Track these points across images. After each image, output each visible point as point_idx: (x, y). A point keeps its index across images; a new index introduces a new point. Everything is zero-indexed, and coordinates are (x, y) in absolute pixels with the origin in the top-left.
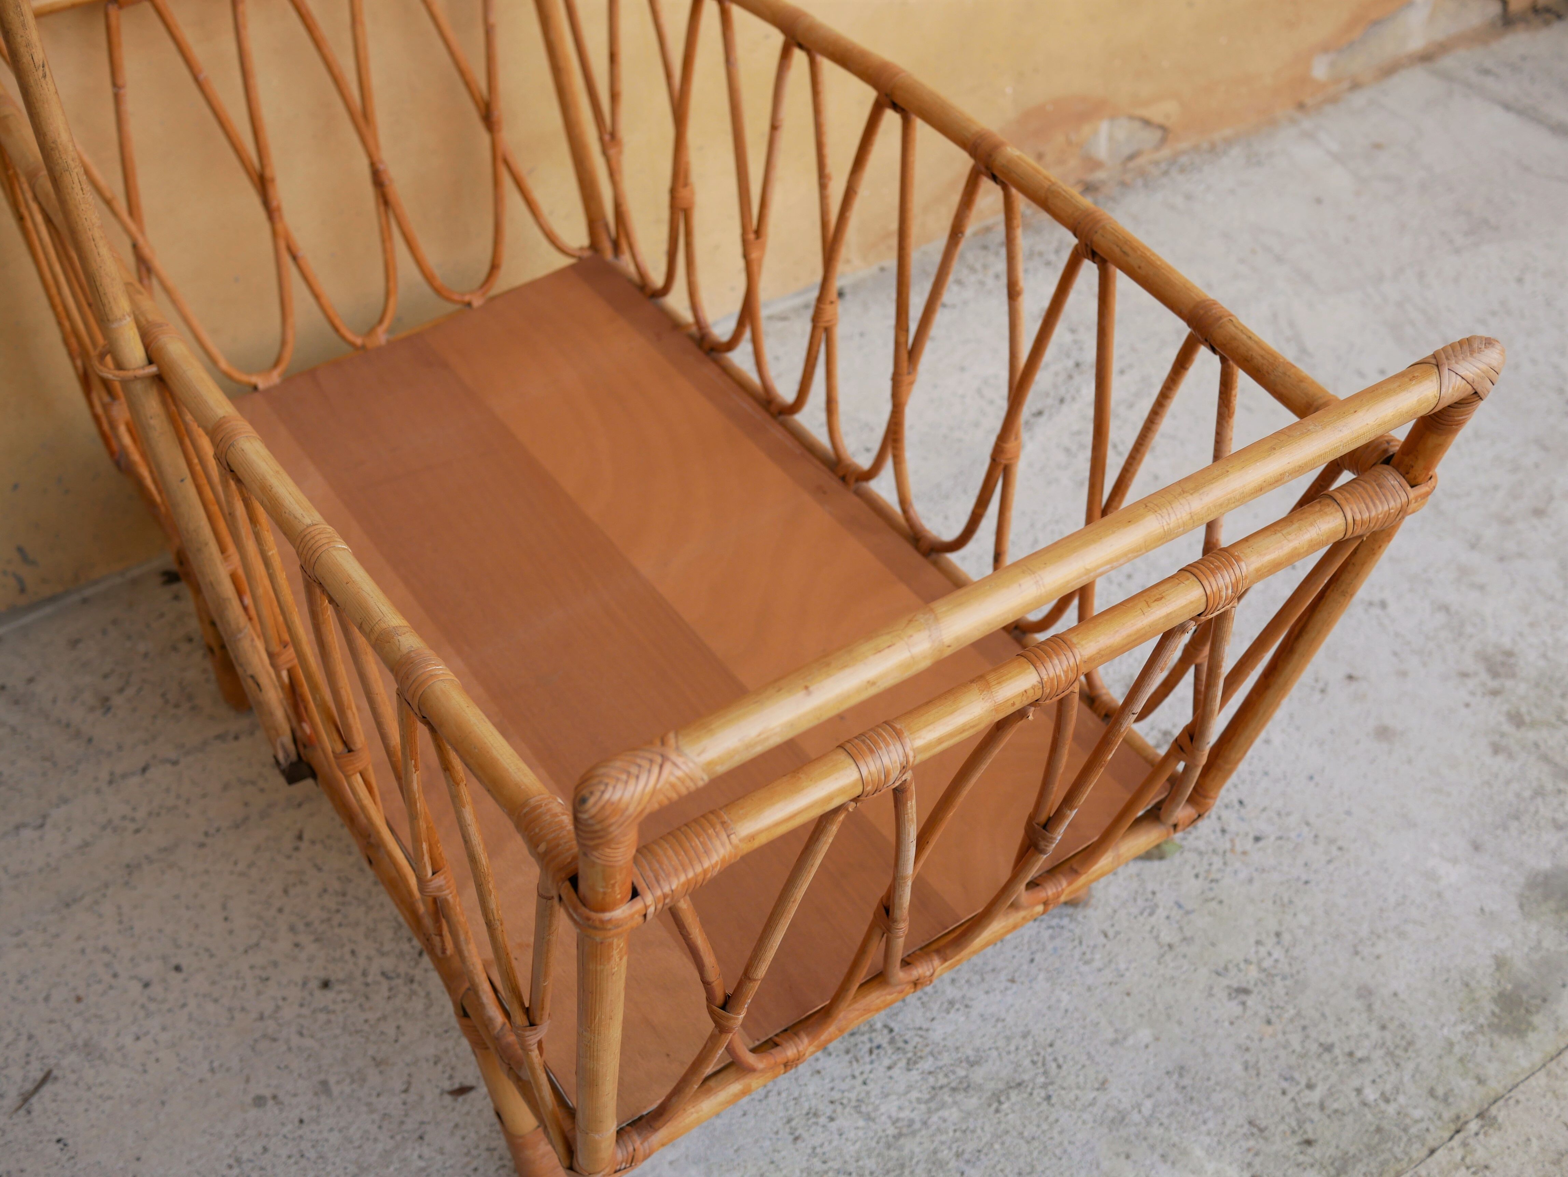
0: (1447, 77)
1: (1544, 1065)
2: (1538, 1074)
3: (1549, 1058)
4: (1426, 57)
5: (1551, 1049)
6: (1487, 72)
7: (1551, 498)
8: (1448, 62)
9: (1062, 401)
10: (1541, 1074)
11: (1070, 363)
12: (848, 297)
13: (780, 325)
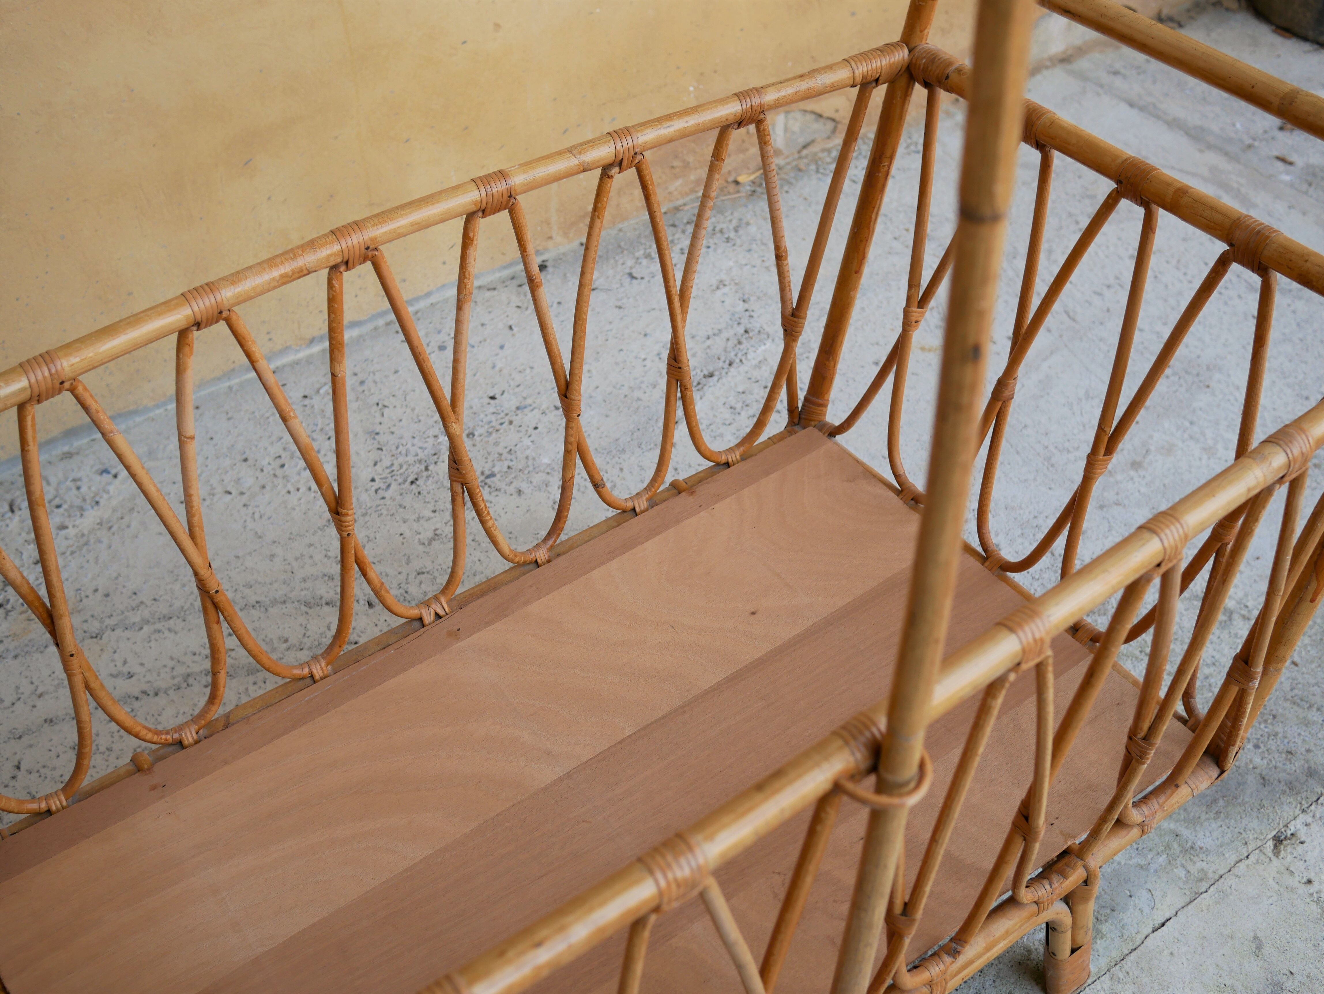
0: (1082, 76)
1: (1108, 971)
2: (1102, 979)
3: (1113, 964)
4: (1065, 60)
5: (1116, 955)
6: (1116, 73)
7: (1148, 452)
8: (1083, 64)
9: (730, 364)
10: (1106, 978)
11: (741, 330)
12: (550, 269)
13: (488, 294)
